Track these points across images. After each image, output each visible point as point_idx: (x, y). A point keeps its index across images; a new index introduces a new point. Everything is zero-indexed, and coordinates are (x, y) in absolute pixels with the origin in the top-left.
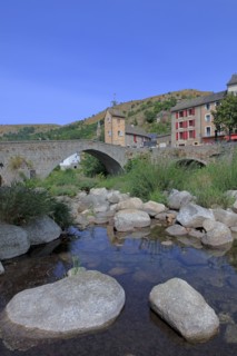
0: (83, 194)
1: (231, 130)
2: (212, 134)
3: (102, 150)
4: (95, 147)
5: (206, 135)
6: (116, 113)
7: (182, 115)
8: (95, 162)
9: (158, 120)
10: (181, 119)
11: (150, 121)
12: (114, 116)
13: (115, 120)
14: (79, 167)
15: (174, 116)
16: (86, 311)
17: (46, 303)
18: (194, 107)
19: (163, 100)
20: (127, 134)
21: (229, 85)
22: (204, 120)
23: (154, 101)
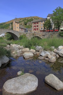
0: (8, 46)
1: (48, 29)
2: (43, 30)
3: (12, 32)
4: (10, 31)
5: (41, 30)
6: (16, 21)
7: (35, 24)
8: (10, 36)
9: (28, 24)
10: (35, 25)
11: (26, 24)
12: (16, 22)
13: (16, 24)
14: (5, 37)
15: (33, 24)
16: (30, 86)
17: (17, 85)
18: (38, 22)
19: (29, 19)
20: (20, 28)
21: (48, 17)
22: (41, 26)
23: (26, 19)
